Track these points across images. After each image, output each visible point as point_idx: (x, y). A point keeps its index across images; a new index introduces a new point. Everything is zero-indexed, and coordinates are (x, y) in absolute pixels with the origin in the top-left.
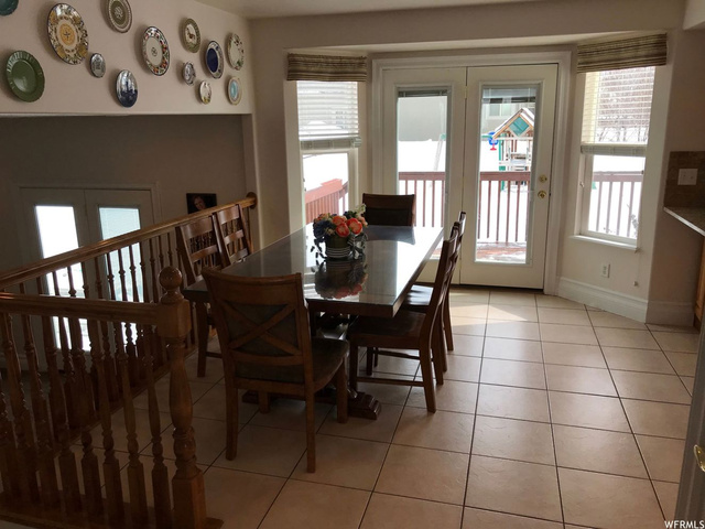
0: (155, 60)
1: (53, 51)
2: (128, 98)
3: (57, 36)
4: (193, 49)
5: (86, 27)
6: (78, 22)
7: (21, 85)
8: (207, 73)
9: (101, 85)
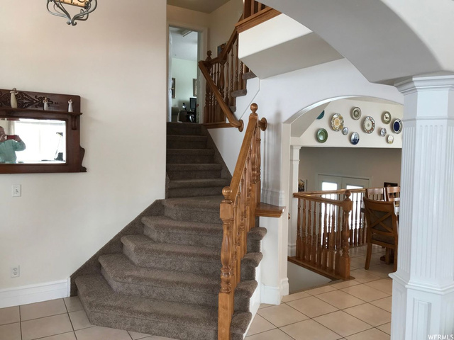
0: (369, 128)
1: (332, 128)
2: (355, 142)
3: (334, 123)
4: (387, 123)
5: (344, 119)
6: (341, 118)
7: (321, 138)
8: (393, 131)
9: (346, 137)
